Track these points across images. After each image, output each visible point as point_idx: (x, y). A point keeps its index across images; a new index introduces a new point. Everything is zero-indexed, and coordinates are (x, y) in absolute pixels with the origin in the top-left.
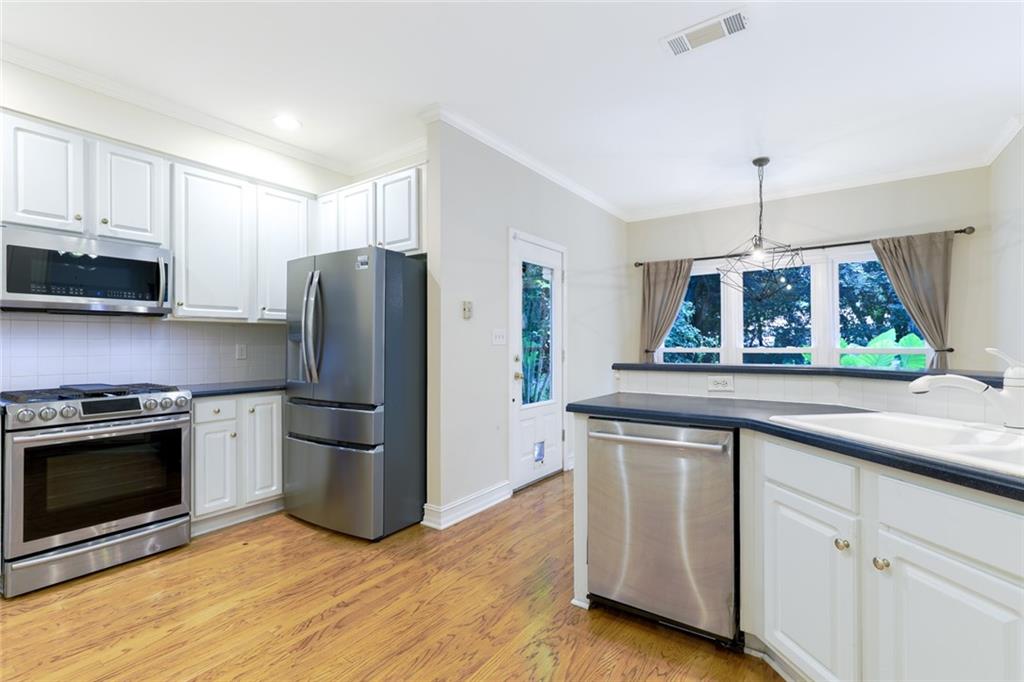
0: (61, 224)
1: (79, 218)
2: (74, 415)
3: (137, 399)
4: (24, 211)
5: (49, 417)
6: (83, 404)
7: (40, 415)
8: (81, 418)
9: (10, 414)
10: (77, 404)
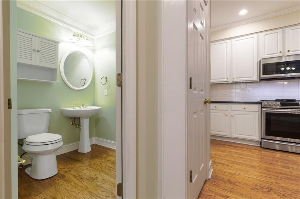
0: (275, 55)
1: (281, 52)
2: (278, 106)
3: (299, 103)
4: (267, 55)
5: (271, 105)
6: (281, 103)
7: (269, 105)
8: (280, 107)
9: (263, 104)
10: (279, 103)
